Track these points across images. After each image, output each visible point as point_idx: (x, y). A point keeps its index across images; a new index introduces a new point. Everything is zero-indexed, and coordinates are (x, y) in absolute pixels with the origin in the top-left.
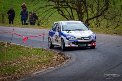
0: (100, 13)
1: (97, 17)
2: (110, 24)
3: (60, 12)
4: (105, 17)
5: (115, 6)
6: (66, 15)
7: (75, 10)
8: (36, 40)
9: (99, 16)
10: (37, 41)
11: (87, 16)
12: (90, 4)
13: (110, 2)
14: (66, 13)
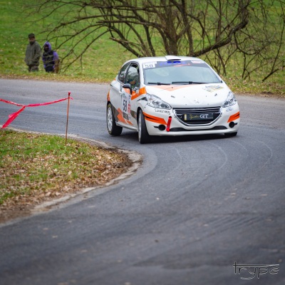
0: (224, 36)
1: (216, 47)
2: (252, 65)
3: (116, 35)
4: (238, 48)
5: (265, 16)
6: (132, 44)
7: (156, 30)
8: (49, 112)
9: (223, 44)
10: (51, 115)
11: (188, 46)
12: (197, 13)
13: (253, 6)
14: (131, 37)
